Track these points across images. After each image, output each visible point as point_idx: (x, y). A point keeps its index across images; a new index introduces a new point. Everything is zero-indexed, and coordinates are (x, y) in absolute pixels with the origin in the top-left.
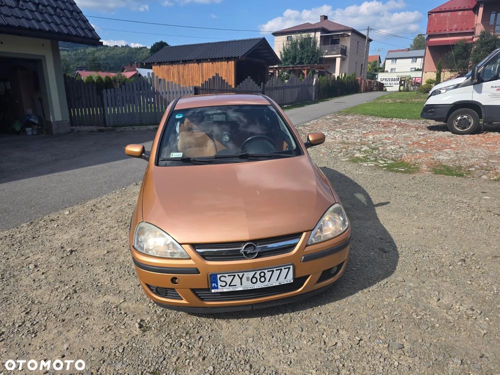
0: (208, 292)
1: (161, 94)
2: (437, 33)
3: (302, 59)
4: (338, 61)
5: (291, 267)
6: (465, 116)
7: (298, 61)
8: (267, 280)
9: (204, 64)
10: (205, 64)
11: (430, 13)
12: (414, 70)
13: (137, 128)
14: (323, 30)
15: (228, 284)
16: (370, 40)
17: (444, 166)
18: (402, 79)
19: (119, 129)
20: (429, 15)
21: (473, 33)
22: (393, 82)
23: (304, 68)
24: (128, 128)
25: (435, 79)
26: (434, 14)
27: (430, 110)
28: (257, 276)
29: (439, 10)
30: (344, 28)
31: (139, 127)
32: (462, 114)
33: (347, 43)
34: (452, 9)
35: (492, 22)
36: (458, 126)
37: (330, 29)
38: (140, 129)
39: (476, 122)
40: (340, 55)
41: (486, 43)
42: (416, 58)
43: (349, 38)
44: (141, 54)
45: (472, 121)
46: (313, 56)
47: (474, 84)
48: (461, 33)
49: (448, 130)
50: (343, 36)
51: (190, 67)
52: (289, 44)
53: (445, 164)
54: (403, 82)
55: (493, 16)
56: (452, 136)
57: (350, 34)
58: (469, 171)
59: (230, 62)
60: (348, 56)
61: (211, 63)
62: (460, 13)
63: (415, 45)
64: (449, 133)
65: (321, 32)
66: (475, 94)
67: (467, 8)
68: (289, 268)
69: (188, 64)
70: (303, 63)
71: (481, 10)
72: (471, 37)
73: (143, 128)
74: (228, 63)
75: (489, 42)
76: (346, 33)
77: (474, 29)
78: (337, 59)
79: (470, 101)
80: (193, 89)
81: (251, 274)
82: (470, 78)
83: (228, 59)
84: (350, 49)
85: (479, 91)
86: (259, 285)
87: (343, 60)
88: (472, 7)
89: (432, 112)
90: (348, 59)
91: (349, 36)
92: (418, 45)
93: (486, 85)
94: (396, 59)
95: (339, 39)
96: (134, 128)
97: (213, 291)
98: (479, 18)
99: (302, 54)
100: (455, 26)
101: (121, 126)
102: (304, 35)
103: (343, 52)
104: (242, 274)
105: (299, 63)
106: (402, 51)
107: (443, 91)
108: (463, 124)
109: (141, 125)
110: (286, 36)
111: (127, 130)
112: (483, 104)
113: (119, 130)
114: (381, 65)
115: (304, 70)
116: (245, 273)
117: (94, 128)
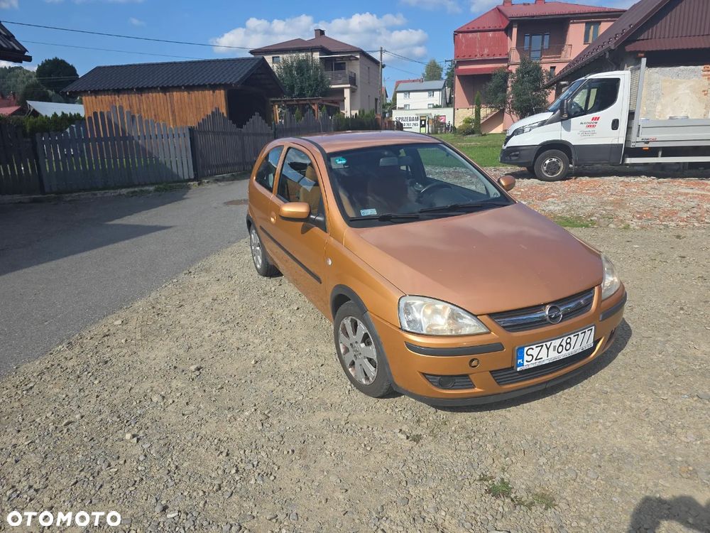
0: (512, 372)
1: (136, 138)
2: (467, 58)
3: (302, 89)
4: (347, 93)
5: (593, 327)
6: (553, 159)
7: (296, 93)
8: (572, 345)
9: (175, 93)
10: (176, 95)
11: (456, 33)
12: (432, 106)
13: (99, 194)
14: (323, 50)
15: (535, 358)
16: (383, 66)
17: (561, 217)
18: (422, 119)
19: (68, 197)
20: (455, 35)
21: (506, 60)
22: (412, 122)
23: (314, 102)
24: (84, 195)
25: (474, 117)
26: (461, 34)
27: (513, 154)
28: (564, 344)
29: (466, 30)
30: (350, 48)
31: (103, 192)
32: (551, 157)
33: (355, 68)
34: (481, 29)
35: (526, 47)
36: (546, 172)
37: (331, 49)
38: (105, 195)
39: (566, 167)
40: (349, 86)
41: (528, 73)
42: (434, 90)
43: (357, 63)
44: (13, 79)
45: (561, 165)
46: (318, 86)
47: (562, 120)
48: (494, 59)
49: (535, 177)
50: (349, 59)
51: (151, 99)
52: (281, 68)
53: (560, 215)
54: (423, 123)
55: (527, 39)
56: (544, 184)
57: (358, 57)
58: (591, 220)
59: (217, 92)
60: (359, 86)
61: (186, 93)
62: (490, 34)
63: (428, 74)
64: (536, 181)
65: (320, 51)
66: (564, 132)
67: (498, 28)
68: (591, 329)
69: (146, 95)
70: (304, 96)
71: (515, 30)
72: (506, 65)
73: (111, 193)
74: (214, 92)
75: (531, 71)
76: (353, 55)
77: (508, 54)
78: (345, 90)
79: (558, 140)
80: (188, 131)
81: (557, 342)
82: (558, 112)
83: (214, 87)
84: (361, 77)
85: (568, 128)
86: (565, 354)
87: (353, 92)
88: (503, 27)
89: (516, 155)
90: (359, 90)
91: (357, 59)
92: (431, 74)
93: (575, 121)
94: (409, 92)
95: (345, 63)
96: (95, 195)
97: (519, 369)
98: (512, 43)
99: (302, 82)
100: (486, 51)
101: (71, 192)
102: (302, 55)
103: (352, 81)
104: (550, 342)
105: (298, 96)
106: (413, 81)
107: (527, 130)
108: (553, 168)
109: (105, 188)
110: (271, 56)
111: (82, 197)
112: (573, 144)
113: (69, 199)
114: (389, 100)
115: (314, 104)
116: (553, 342)
117: (26, 198)
